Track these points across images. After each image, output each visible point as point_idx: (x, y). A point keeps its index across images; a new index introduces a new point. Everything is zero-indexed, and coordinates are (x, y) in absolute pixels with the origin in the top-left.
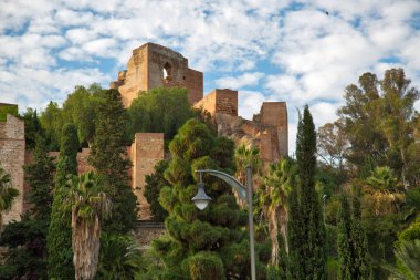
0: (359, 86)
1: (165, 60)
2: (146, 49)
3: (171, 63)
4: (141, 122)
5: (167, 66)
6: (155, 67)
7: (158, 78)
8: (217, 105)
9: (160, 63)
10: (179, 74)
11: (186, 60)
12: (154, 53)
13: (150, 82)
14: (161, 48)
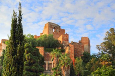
0: (110, 32)
1: (54, 27)
2: (48, 24)
3: (55, 27)
4: (40, 44)
5: (54, 28)
6: (51, 28)
7: (51, 32)
8: (63, 38)
9: (52, 27)
10: (58, 30)
11: (60, 26)
12: (50, 25)
13: (49, 33)
14: (52, 23)
